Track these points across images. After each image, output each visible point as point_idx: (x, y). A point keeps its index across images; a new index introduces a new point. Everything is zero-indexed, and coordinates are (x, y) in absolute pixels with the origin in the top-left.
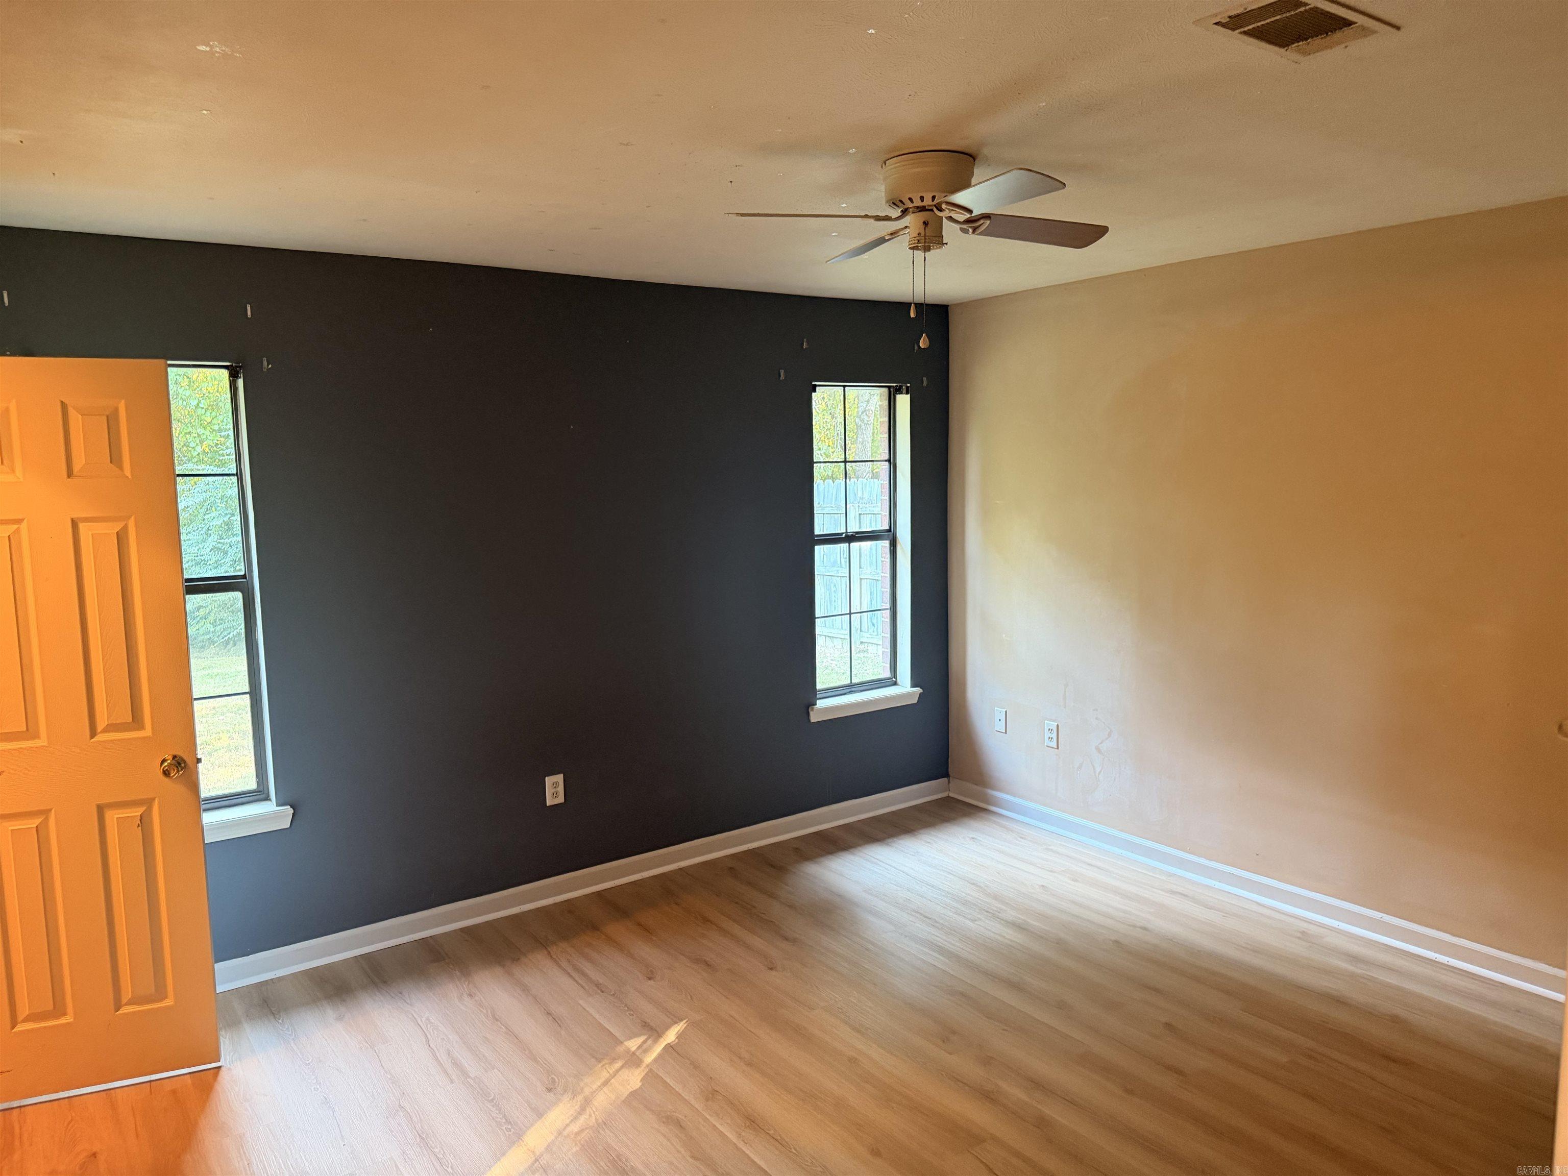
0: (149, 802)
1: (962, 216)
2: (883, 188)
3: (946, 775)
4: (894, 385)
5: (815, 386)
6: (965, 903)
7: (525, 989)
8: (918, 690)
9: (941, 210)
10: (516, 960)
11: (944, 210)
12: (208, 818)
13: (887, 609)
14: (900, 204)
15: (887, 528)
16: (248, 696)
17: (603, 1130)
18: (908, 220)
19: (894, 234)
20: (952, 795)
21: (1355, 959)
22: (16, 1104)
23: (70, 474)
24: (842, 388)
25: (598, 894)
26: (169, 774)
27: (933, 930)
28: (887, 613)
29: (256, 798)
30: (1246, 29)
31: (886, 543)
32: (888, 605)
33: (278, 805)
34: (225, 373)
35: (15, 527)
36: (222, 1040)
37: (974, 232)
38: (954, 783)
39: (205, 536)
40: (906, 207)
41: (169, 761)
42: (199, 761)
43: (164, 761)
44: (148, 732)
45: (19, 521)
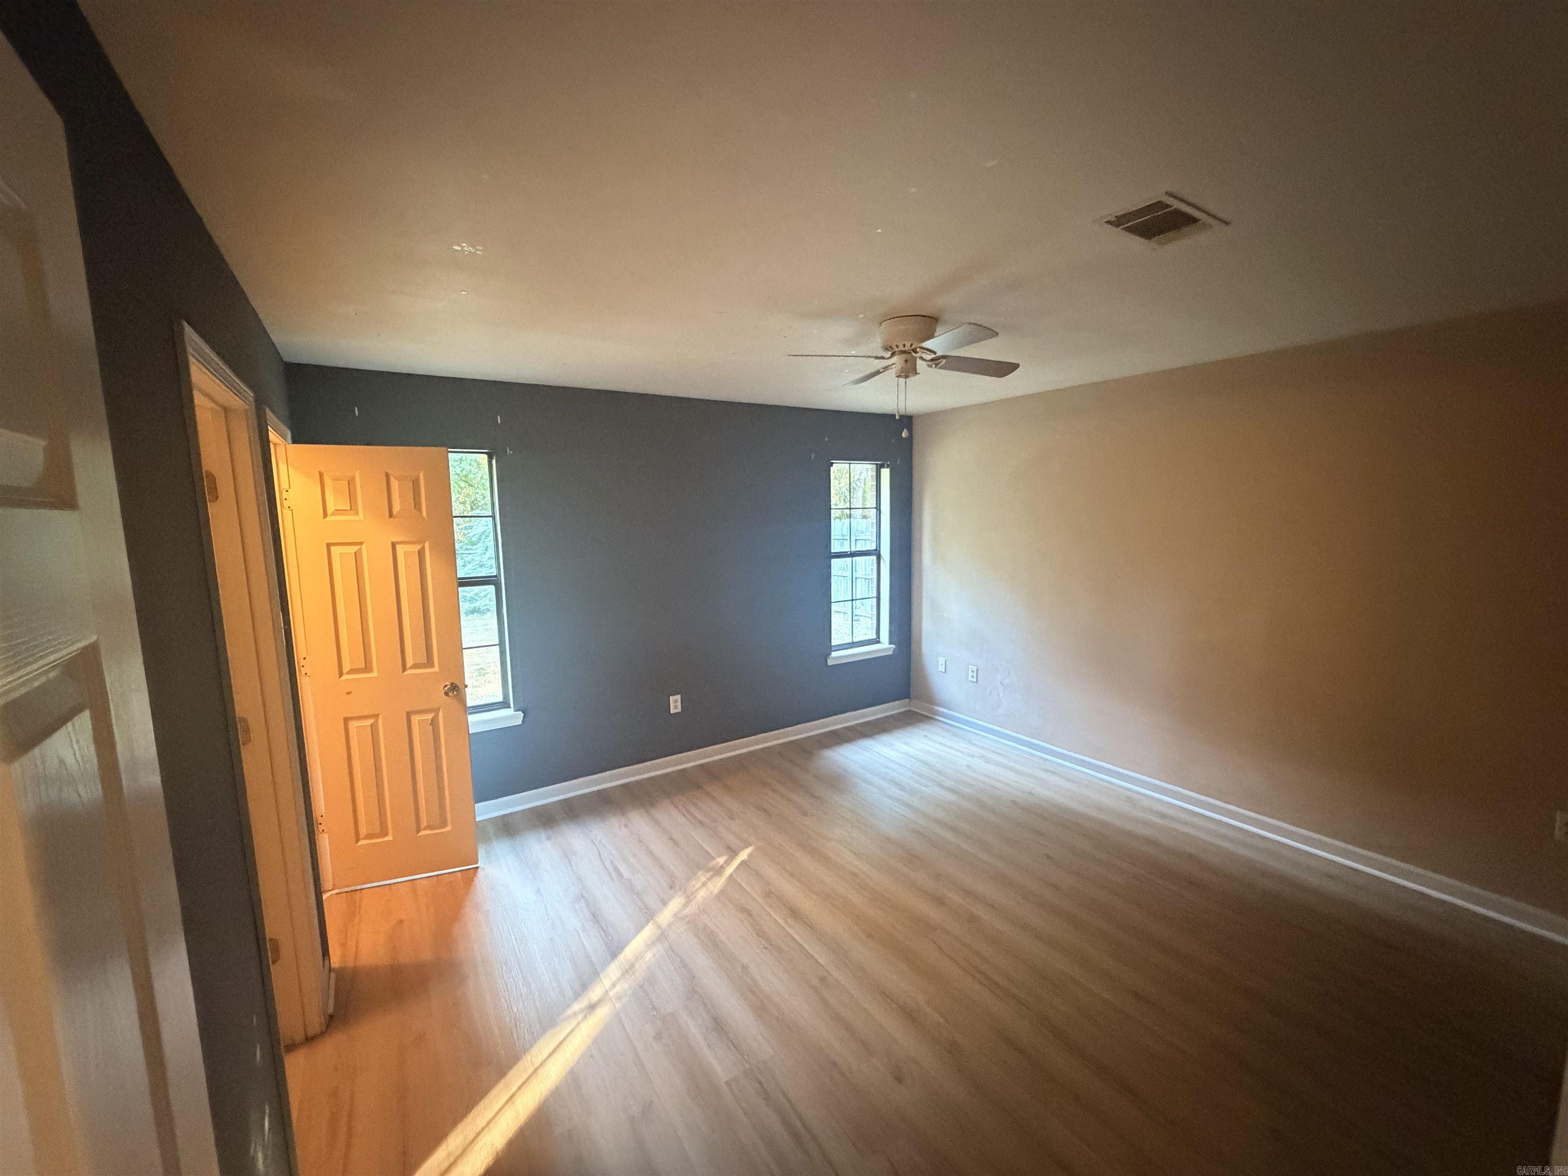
0: (437, 711)
1: (929, 357)
2: (879, 340)
3: (908, 697)
4: (880, 463)
5: (833, 463)
6: (921, 776)
7: (657, 823)
8: (893, 646)
9: (916, 352)
10: (652, 805)
11: (918, 352)
12: (472, 718)
13: (874, 597)
14: (891, 349)
15: (875, 548)
16: (498, 646)
17: (703, 915)
18: (895, 359)
19: (886, 368)
20: (912, 709)
21: (1163, 816)
22: (359, 887)
23: (391, 516)
24: (848, 464)
25: (702, 766)
26: (448, 694)
27: (901, 792)
28: (875, 600)
29: (502, 706)
30: (1126, 226)
31: (874, 558)
32: (875, 595)
33: (515, 711)
34: (485, 456)
35: (358, 547)
36: (479, 849)
37: (935, 367)
38: (914, 701)
39: (485, 551)
40: (894, 351)
41: (448, 687)
42: (466, 686)
43: (446, 686)
44: (436, 669)
45: (361, 543)
